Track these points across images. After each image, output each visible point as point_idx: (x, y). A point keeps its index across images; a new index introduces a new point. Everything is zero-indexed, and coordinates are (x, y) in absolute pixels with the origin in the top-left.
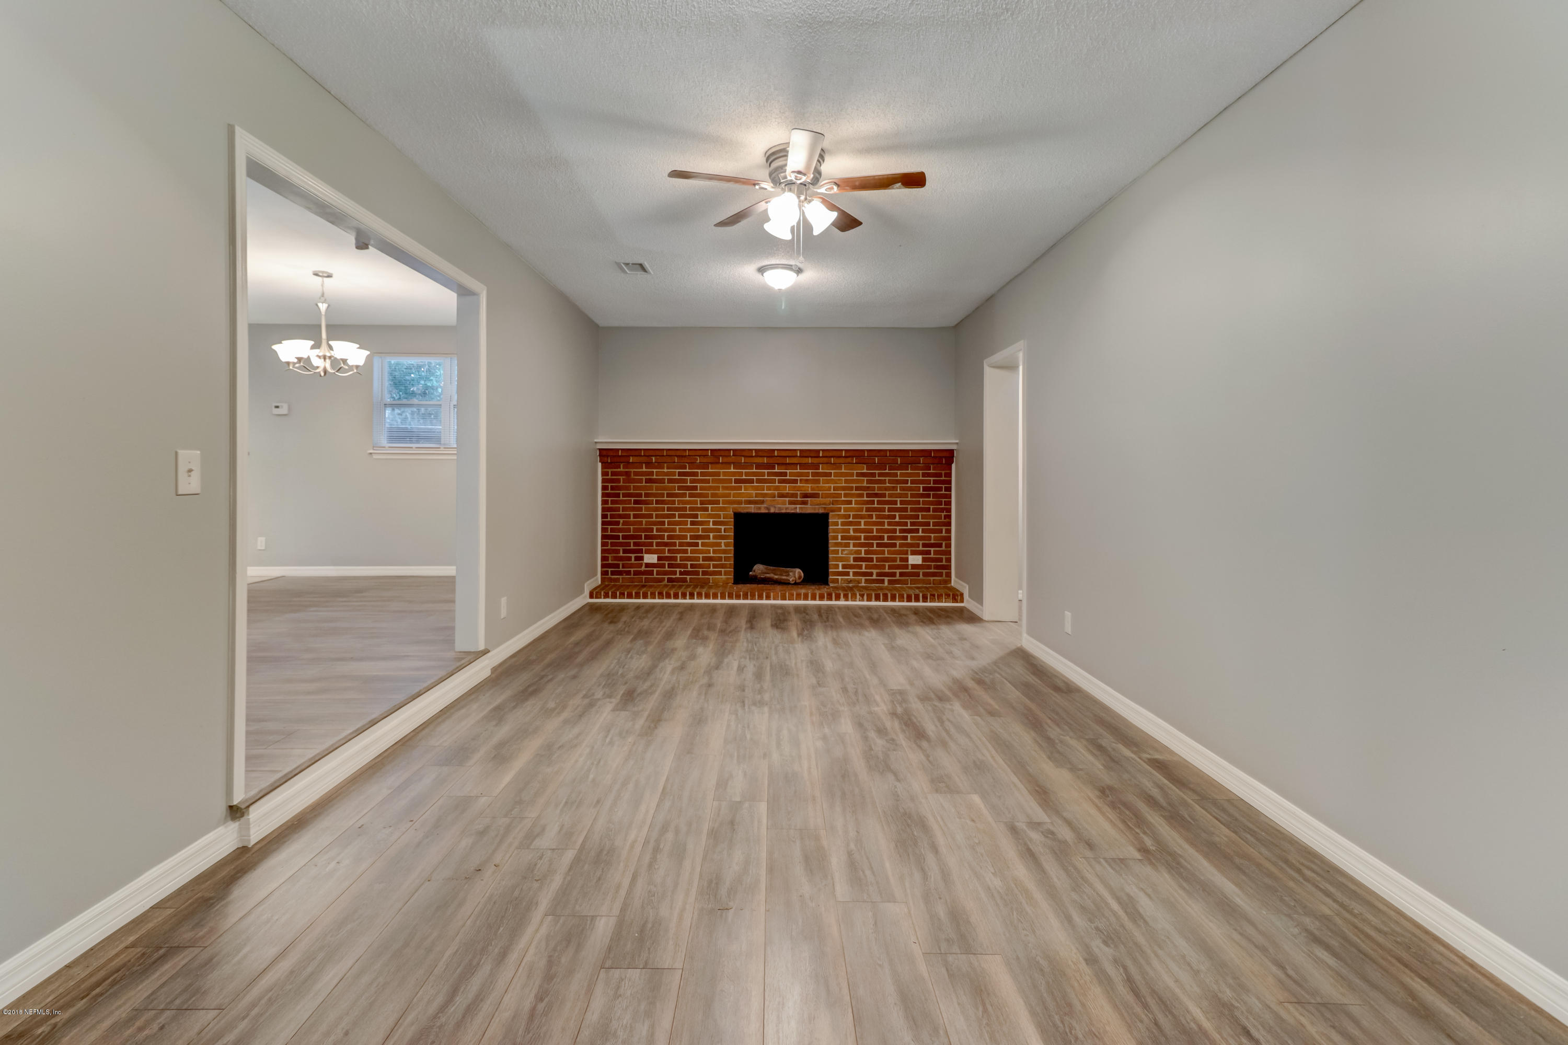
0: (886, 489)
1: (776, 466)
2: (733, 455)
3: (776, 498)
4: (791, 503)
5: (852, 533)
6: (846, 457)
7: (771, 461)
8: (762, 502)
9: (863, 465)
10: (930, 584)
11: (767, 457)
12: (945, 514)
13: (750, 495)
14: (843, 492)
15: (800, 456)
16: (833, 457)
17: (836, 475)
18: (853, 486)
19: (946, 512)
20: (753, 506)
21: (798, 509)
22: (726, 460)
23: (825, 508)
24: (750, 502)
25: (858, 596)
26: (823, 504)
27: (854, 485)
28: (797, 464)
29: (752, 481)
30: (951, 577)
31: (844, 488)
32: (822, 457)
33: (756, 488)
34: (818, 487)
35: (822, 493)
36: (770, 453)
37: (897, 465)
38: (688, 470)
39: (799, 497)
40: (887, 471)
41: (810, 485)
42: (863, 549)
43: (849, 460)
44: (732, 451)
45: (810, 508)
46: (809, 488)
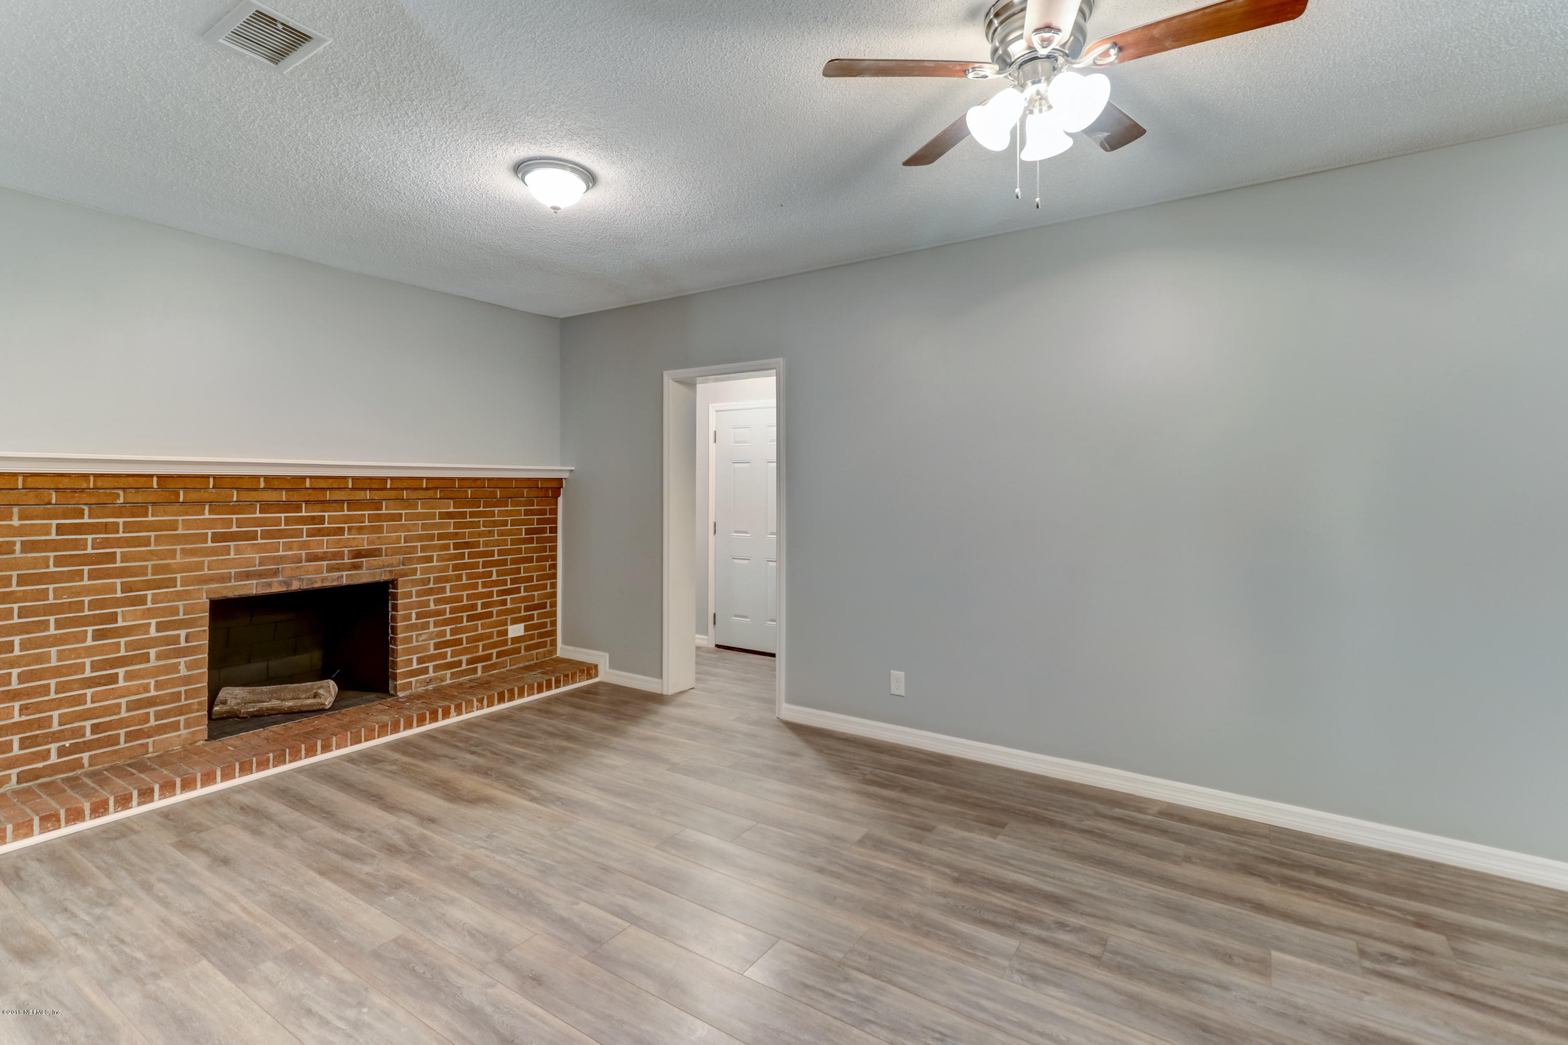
0: (480, 535)
1: (304, 505)
2: (213, 488)
3: (304, 564)
4: (331, 569)
5: (432, 606)
6: (427, 489)
7: (296, 497)
8: (276, 573)
9: (449, 501)
10: (533, 660)
11: (287, 490)
12: (550, 563)
13: (250, 562)
14: (419, 544)
15: (353, 489)
16: (407, 489)
17: (409, 517)
18: (435, 533)
19: (551, 561)
20: (255, 582)
21: (345, 578)
22: (194, 496)
23: (391, 572)
24: (248, 576)
26: (388, 566)
27: (436, 532)
28: (343, 501)
29: (253, 536)
30: (556, 646)
31: (420, 538)
32: (391, 489)
33: (262, 548)
34: (379, 538)
35: (387, 548)
36: (295, 483)
37: (495, 500)
38: (86, 520)
39: (346, 558)
40: (481, 509)
41: (365, 536)
42: (448, 628)
43: (430, 493)
44: (211, 480)
45: (365, 575)
46: (364, 541)
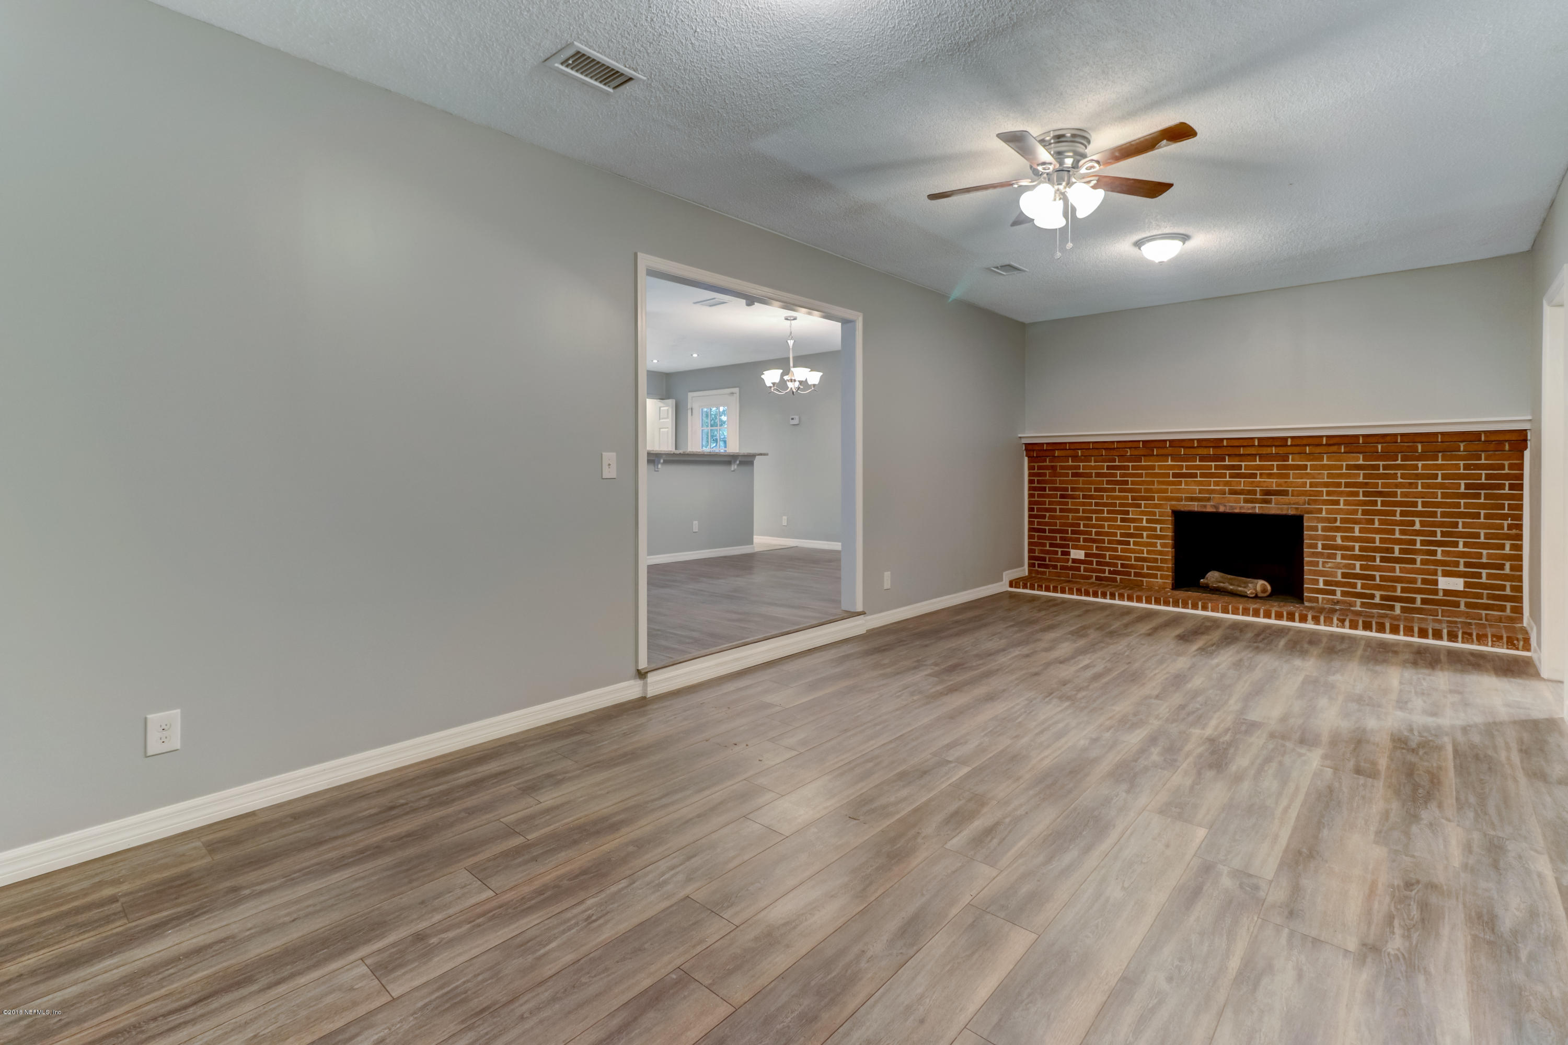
0: (1397, 486)
1: (1227, 457)
2: (1169, 446)
3: (1227, 495)
4: (1246, 501)
5: (1339, 541)
6: (1328, 445)
7: (1219, 451)
8: (1209, 499)
9: (1358, 455)
10: (1481, 620)
11: (1213, 447)
12: (1510, 522)
13: (1193, 491)
14: (1325, 489)
15: (1259, 446)
16: (1309, 445)
17: (1313, 467)
18: (1341, 482)
19: (1511, 520)
20: (1196, 503)
21: (1257, 509)
22: (1162, 451)
23: (1297, 509)
24: (1192, 499)
25: (1335, 621)
26: (1294, 504)
27: (1343, 481)
28: (1256, 455)
29: (1195, 475)
30: (1522, 614)
31: (1326, 485)
32: (1291, 445)
33: (1200, 483)
34: (1286, 482)
35: (1293, 490)
36: (1217, 443)
37: (1417, 454)
38: (1117, 464)
39: (1258, 494)
40: (1399, 462)
41: (1275, 480)
42: (1358, 564)
43: (1334, 448)
44: (1168, 443)
45: (1274, 507)
46: (1273, 483)
